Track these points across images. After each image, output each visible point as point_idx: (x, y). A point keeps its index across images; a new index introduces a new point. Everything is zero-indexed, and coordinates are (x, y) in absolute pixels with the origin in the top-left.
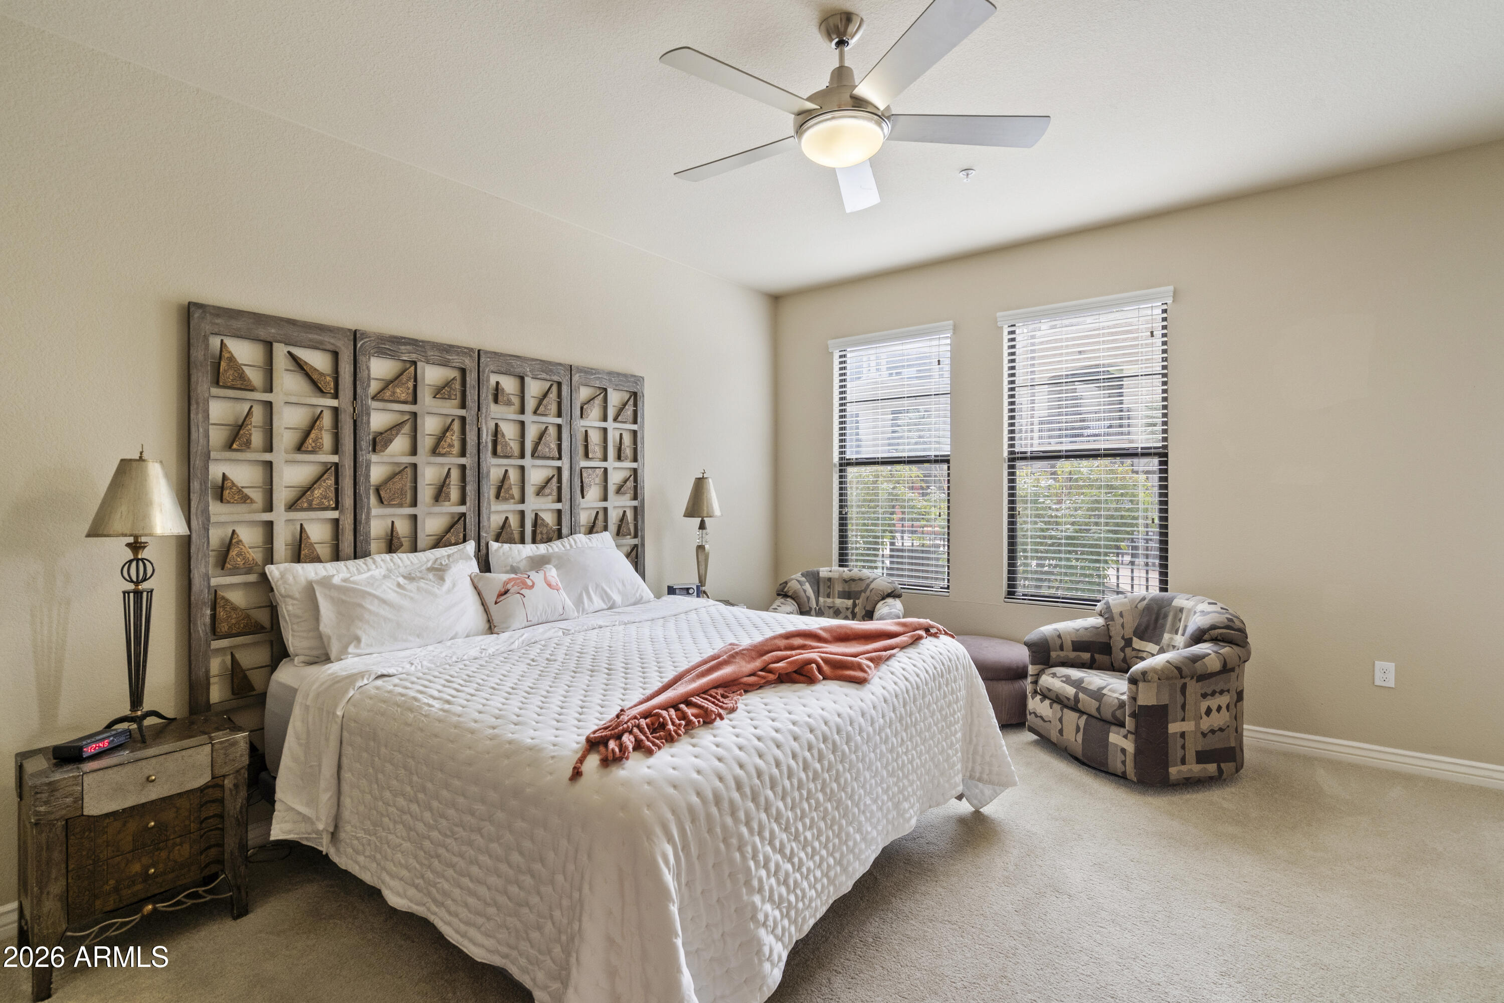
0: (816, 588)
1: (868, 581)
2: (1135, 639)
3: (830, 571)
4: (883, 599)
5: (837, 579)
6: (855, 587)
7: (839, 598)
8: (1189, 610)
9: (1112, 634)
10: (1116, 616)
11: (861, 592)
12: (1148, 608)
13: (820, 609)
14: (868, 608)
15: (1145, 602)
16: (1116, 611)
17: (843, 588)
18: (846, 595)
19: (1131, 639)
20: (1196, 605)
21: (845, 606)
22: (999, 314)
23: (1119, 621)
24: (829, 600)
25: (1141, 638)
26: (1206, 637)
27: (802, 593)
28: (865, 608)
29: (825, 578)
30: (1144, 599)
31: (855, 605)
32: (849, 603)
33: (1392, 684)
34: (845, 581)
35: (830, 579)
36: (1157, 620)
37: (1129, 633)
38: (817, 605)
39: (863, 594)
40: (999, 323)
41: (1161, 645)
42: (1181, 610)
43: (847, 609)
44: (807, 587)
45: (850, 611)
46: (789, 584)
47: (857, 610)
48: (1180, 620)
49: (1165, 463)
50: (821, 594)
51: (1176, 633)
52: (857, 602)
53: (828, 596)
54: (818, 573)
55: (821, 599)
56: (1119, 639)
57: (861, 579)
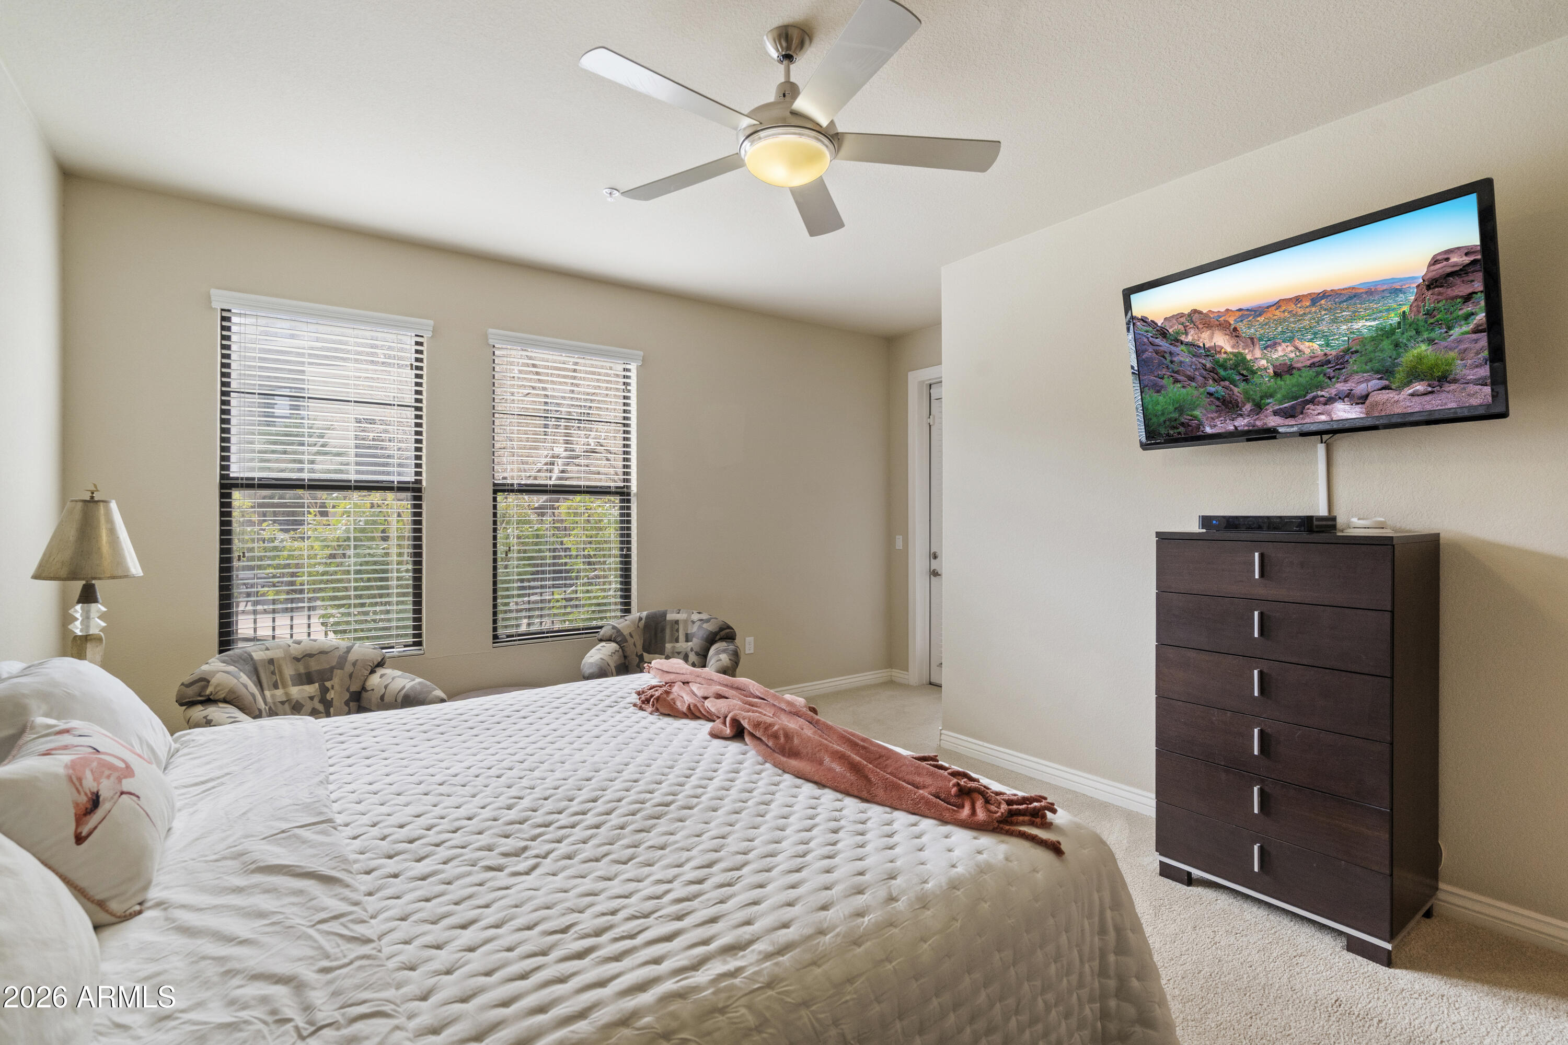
0: (255, 678)
1: (337, 654)
2: (645, 655)
3: (267, 649)
4: (373, 672)
5: (284, 658)
6: (314, 666)
7: (294, 685)
8: (686, 621)
9: (628, 653)
10: (628, 637)
11: (332, 669)
12: (647, 626)
13: (270, 709)
14: (355, 688)
15: (643, 621)
16: (626, 632)
17: (296, 670)
18: (307, 678)
19: (642, 655)
20: (689, 616)
21: (307, 695)
23: (631, 641)
24: (279, 692)
25: (649, 653)
26: (718, 637)
27: (241, 690)
28: (348, 690)
29: (262, 661)
30: (640, 619)
31: (324, 690)
32: (312, 689)
34: (297, 659)
35: (271, 661)
36: (656, 634)
37: (639, 649)
38: (266, 704)
39: (338, 672)
40: (490, 340)
41: (666, 654)
42: (677, 622)
43: (311, 698)
44: (244, 678)
45: (316, 700)
46: (214, 681)
47: (331, 695)
48: (677, 630)
49: (628, 501)
50: (265, 685)
51: (677, 641)
52: (328, 684)
53: (276, 686)
54: (251, 656)
55: (267, 693)
56: (634, 657)
57: (323, 652)
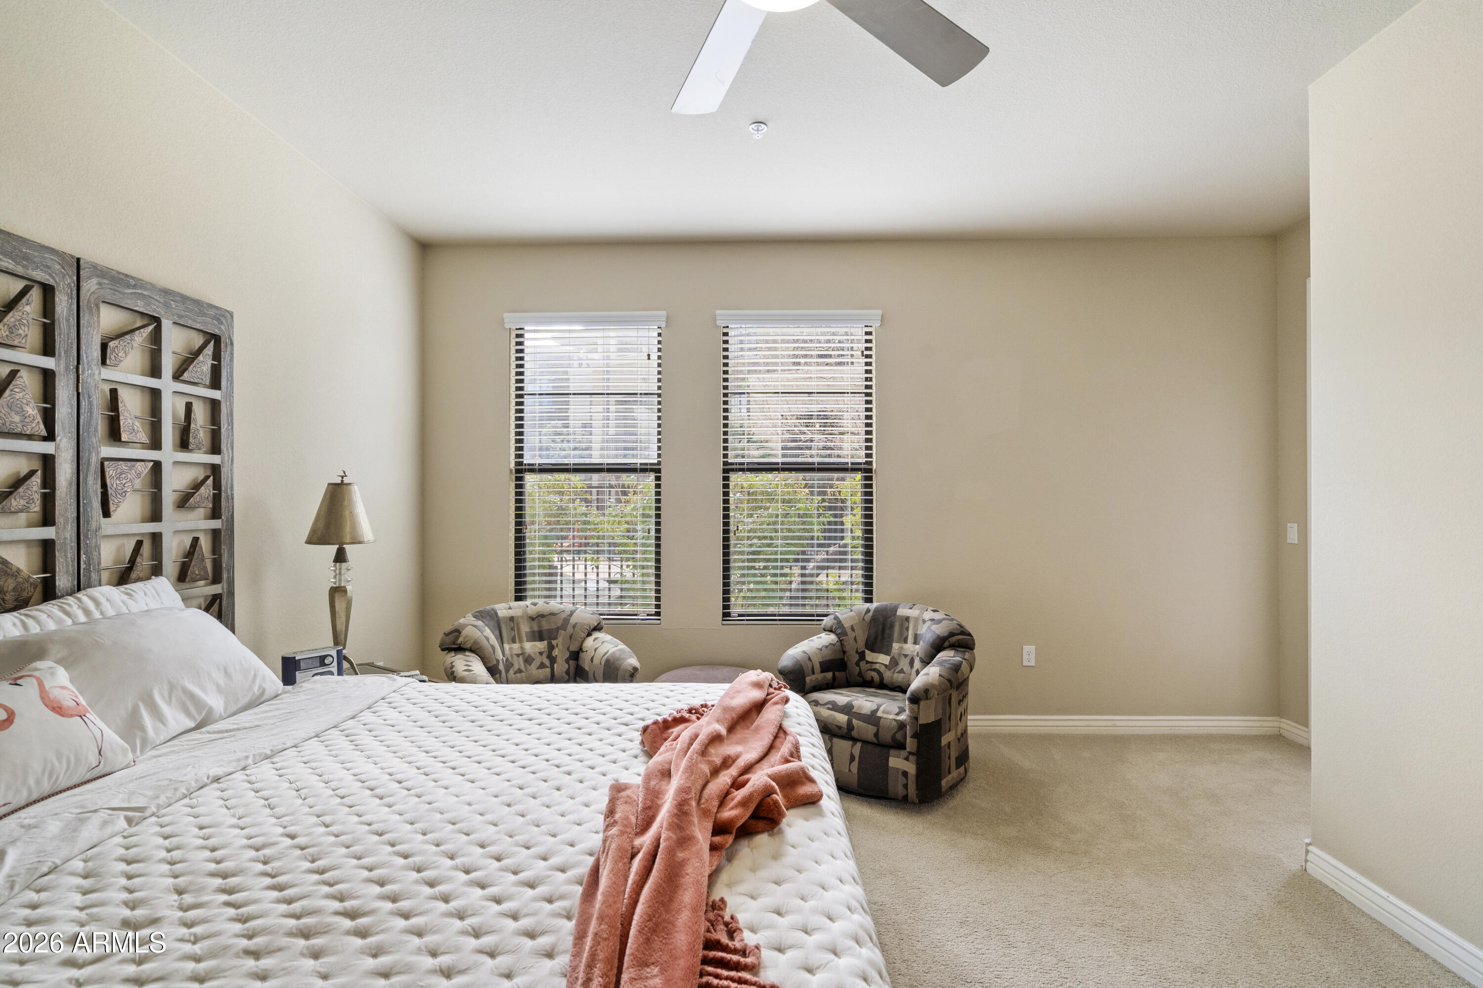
0: (497, 632)
1: (563, 616)
2: (867, 652)
3: (508, 608)
4: (589, 635)
5: (522, 617)
6: (545, 626)
7: (528, 641)
8: (917, 619)
9: (847, 649)
10: (849, 631)
11: (558, 629)
12: (874, 619)
13: (507, 659)
14: (574, 648)
15: (870, 614)
16: (847, 625)
17: (531, 628)
18: (539, 636)
19: (864, 652)
20: (922, 613)
21: (537, 650)
22: (718, 312)
23: (851, 635)
24: (516, 646)
25: (873, 650)
26: (946, 644)
27: (486, 642)
28: (568, 649)
29: (505, 618)
30: (868, 611)
31: (551, 648)
32: (541, 645)
33: (1033, 663)
34: (532, 619)
35: (512, 619)
36: (883, 631)
37: (861, 645)
38: (504, 656)
39: (562, 632)
41: (892, 655)
42: (907, 619)
43: (541, 653)
44: (488, 632)
45: (545, 655)
46: (464, 633)
47: (556, 652)
48: (907, 629)
49: (870, 478)
50: (505, 639)
51: (905, 641)
52: (554, 642)
53: (513, 641)
54: (496, 613)
55: (506, 646)
56: (853, 653)
57: (552, 613)
